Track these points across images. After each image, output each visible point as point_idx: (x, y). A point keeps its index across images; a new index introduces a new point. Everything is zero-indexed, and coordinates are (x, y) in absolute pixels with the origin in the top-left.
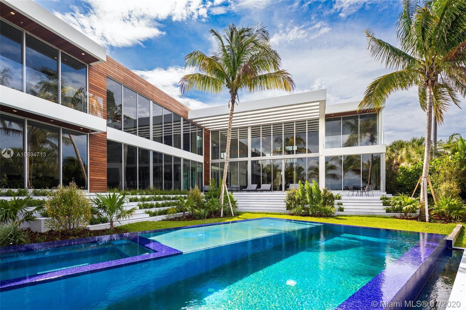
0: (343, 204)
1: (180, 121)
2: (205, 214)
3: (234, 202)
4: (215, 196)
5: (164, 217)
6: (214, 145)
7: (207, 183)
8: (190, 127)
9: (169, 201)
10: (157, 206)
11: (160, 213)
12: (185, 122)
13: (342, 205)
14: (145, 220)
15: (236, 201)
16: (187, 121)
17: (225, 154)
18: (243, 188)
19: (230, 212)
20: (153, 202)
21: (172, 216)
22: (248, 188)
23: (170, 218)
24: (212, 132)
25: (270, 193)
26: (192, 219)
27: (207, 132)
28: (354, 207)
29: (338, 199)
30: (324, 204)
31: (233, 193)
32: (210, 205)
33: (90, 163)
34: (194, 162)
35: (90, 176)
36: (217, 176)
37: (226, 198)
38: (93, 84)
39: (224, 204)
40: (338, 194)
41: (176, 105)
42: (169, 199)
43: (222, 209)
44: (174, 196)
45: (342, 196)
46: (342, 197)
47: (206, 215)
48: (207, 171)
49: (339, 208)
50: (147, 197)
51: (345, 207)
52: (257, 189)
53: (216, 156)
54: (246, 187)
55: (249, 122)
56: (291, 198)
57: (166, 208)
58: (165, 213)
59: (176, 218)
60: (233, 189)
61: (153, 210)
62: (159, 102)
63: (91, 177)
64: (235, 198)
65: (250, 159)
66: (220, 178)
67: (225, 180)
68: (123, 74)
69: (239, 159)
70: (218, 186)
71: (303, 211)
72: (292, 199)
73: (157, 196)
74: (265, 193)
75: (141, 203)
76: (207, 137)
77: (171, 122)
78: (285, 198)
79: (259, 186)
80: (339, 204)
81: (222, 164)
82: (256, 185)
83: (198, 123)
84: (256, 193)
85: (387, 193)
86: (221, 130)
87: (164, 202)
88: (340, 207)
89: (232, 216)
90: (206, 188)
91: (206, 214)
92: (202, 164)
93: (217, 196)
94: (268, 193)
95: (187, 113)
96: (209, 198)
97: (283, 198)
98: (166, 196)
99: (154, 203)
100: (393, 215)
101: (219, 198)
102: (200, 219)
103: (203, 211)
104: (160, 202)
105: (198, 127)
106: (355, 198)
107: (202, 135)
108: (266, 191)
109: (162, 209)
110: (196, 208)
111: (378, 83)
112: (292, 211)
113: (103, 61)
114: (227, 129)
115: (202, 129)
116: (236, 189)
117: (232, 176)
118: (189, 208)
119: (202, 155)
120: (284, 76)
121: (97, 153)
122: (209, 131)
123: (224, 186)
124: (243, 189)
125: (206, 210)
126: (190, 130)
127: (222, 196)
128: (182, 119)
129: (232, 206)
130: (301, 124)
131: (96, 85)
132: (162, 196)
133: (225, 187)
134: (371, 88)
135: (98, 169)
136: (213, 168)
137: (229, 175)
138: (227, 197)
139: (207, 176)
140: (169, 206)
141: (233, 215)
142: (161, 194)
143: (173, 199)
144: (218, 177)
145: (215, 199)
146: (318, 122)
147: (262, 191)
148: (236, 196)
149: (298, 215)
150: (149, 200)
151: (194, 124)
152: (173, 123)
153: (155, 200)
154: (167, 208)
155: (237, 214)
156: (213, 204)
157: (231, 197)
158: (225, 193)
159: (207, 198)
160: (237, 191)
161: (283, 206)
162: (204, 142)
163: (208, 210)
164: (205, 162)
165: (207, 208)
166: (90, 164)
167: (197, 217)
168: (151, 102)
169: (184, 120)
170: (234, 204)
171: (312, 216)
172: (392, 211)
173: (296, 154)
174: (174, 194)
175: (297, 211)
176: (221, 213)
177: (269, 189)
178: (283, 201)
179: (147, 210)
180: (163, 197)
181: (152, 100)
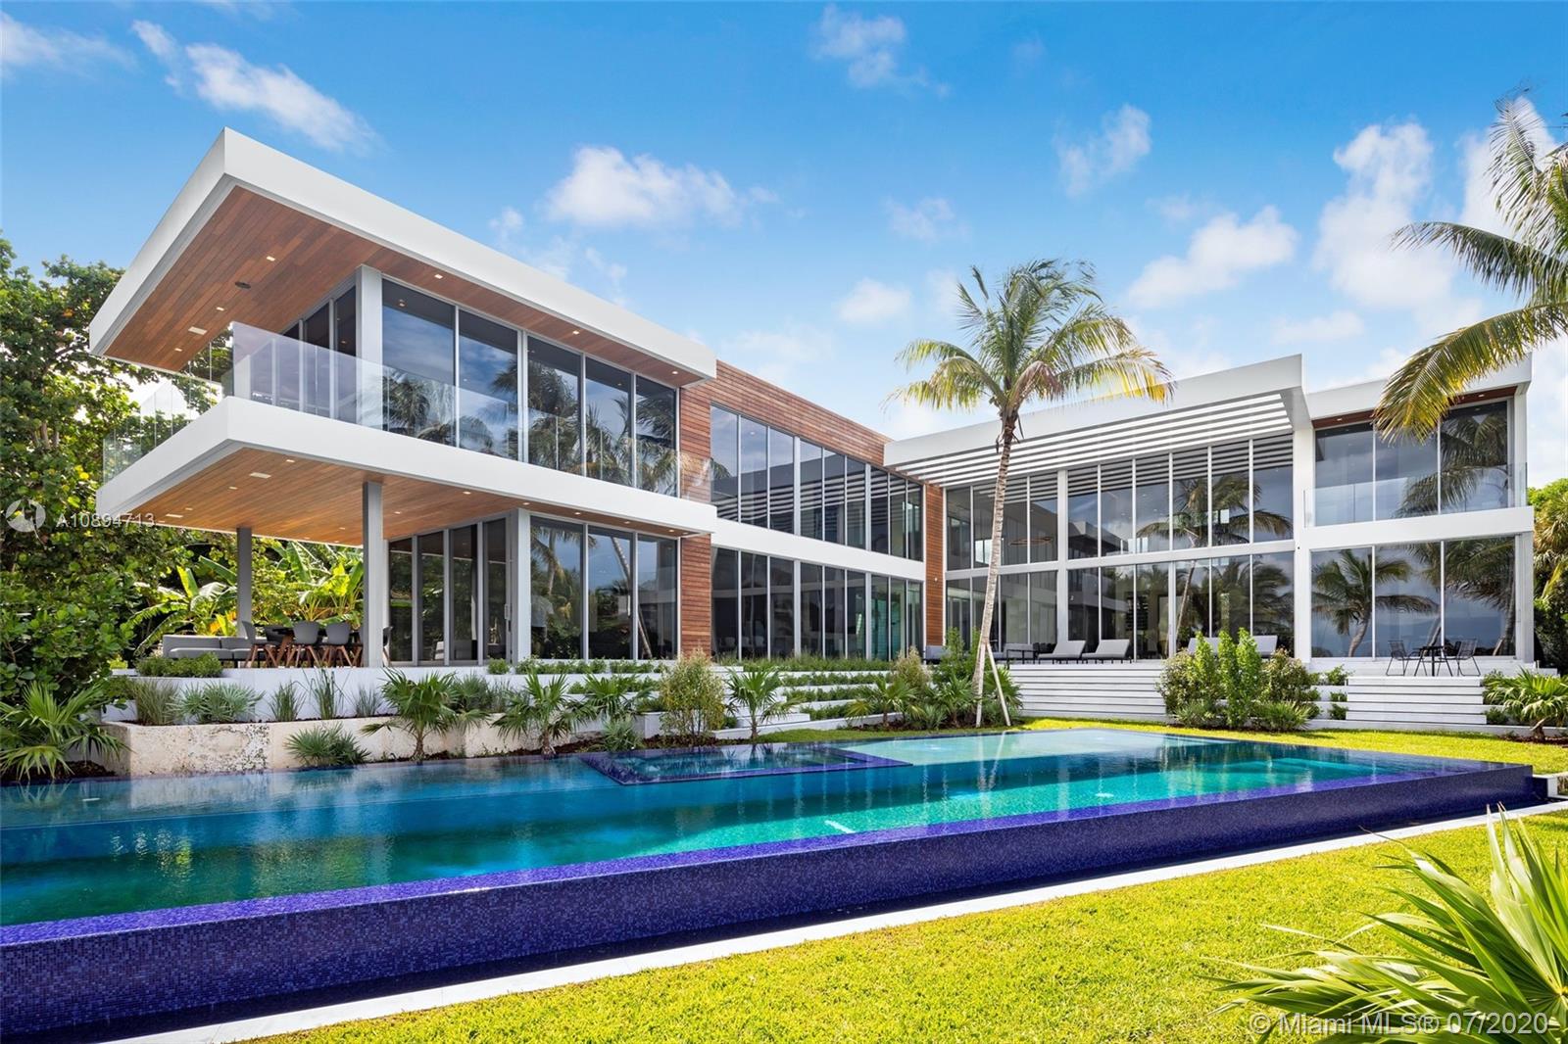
0: (1349, 698)
1: (864, 472)
2: (936, 718)
3: (1011, 692)
4: (961, 675)
5: (841, 722)
6: (955, 523)
7: (935, 638)
8: (890, 483)
9: (844, 687)
10: (821, 697)
11: (831, 714)
12: (875, 473)
13: (1343, 699)
14: (804, 726)
15: (1017, 688)
16: (880, 471)
17: (989, 543)
18: (1043, 651)
19: (1000, 715)
20: (812, 688)
21: (857, 721)
22: (1056, 653)
23: (854, 725)
24: (947, 491)
25: (1126, 664)
26: (905, 729)
27: (935, 492)
28: (1382, 707)
29: (1338, 684)
30: (1275, 697)
31: (1011, 667)
32: (948, 697)
33: (682, 600)
34: (900, 582)
35: (682, 629)
36: (963, 618)
37: (990, 680)
38: (688, 429)
39: (984, 695)
40: (1337, 670)
41: (854, 435)
42: (843, 681)
43: (980, 707)
44: (855, 674)
45: (1351, 674)
46: (1349, 677)
47: (938, 722)
48: (934, 603)
49: (1332, 708)
50: (797, 675)
51: (1351, 707)
52: (1084, 655)
53: (960, 556)
54: (1051, 648)
55: (1063, 458)
56: (1175, 681)
57: (841, 703)
58: (840, 713)
59: (865, 725)
60: (1012, 655)
61: (816, 706)
62: (815, 437)
63: (684, 632)
64: (1016, 679)
65: (1063, 564)
66: (972, 628)
67: (988, 634)
68: (742, 389)
69: (1030, 567)
70: (966, 647)
71: (1208, 715)
72: (1179, 682)
73: (818, 673)
74: (1108, 665)
75: (789, 689)
76: (935, 508)
77: (843, 476)
78: (1159, 680)
79: (1092, 646)
80: (1334, 698)
81: (980, 584)
82: (1083, 642)
83: (909, 474)
84: (1081, 666)
85: (1542, 665)
86: (976, 484)
87: (835, 687)
88: (1335, 706)
89: (1005, 724)
90: (932, 652)
91: (939, 718)
92: (921, 584)
93: (966, 673)
94: (1117, 664)
95: (880, 449)
96: (946, 679)
97: (1151, 680)
98: (836, 673)
99: (815, 689)
100: (1505, 732)
101: (970, 679)
102: (925, 728)
103: (930, 709)
104: (826, 689)
105: (910, 482)
106: (1409, 679)
107: (921, 500)
108: (1113, 659)
109: (834, 704)
110: (913, 701)
111: (1428, 356)
112: (1179, 718)
113: (710, 379)
114: (993, 481)
115: (921, 487)
116: (1020, 655)
117: (1010, 611)
118: (897, 702)
119: (919, 559)
120: (1145, 362)
121: (694, 579)
122: (941, 488)
123: (984, 649)
124: (1041, 656)
125: (938, 708)
126: (890, 490)
127: (980, 674)
128: (868, 468)
129: (1007, 700)
130: (1230, 451)
131: (691, 430)
132: (827, 674)
133: (987, 650)
134: (1404, 375)
135: (694, 613)
136: (952, 592)
137: (1001, 608)
138: (992, 676)
139: (935, 617)
140: (846, 698)
141: (1009, 724)
142: (825, 669)
143: (854, 681)
144: (966, 622)
145: (960, 682)
146: (1291, 441)
147: (1102, 659)
148: (1018, 673)
149: (1193, 725)
150: (800, 683)
151: (898, 477)
152: (846, 478)
153: (814, 683)
154: (845, 701)
155: (1020, 721)
156: (957, 694)
157: (1003, 678)
158: (988, 667)
159: (938, 680)
160: (1023, 660)
161: (1156, 703)
162: (927, 521)
163: (945, 708)
164: (929, 580)
165: (942, 703)
166: (682, 605)
167: (918, 724)
168: (797, 440)
169: (873, 470)
170: (1014, 695)
171: (1234, 729)
172: (1511, 721)
173: (1213, 545)
174: (853, 669)
175: (1190, 714)
176: (975, 716)
177: (1122, 652)
178: (1151, 688)
179: (805, 705)
180: (831, 676)
181: (798, 435)
